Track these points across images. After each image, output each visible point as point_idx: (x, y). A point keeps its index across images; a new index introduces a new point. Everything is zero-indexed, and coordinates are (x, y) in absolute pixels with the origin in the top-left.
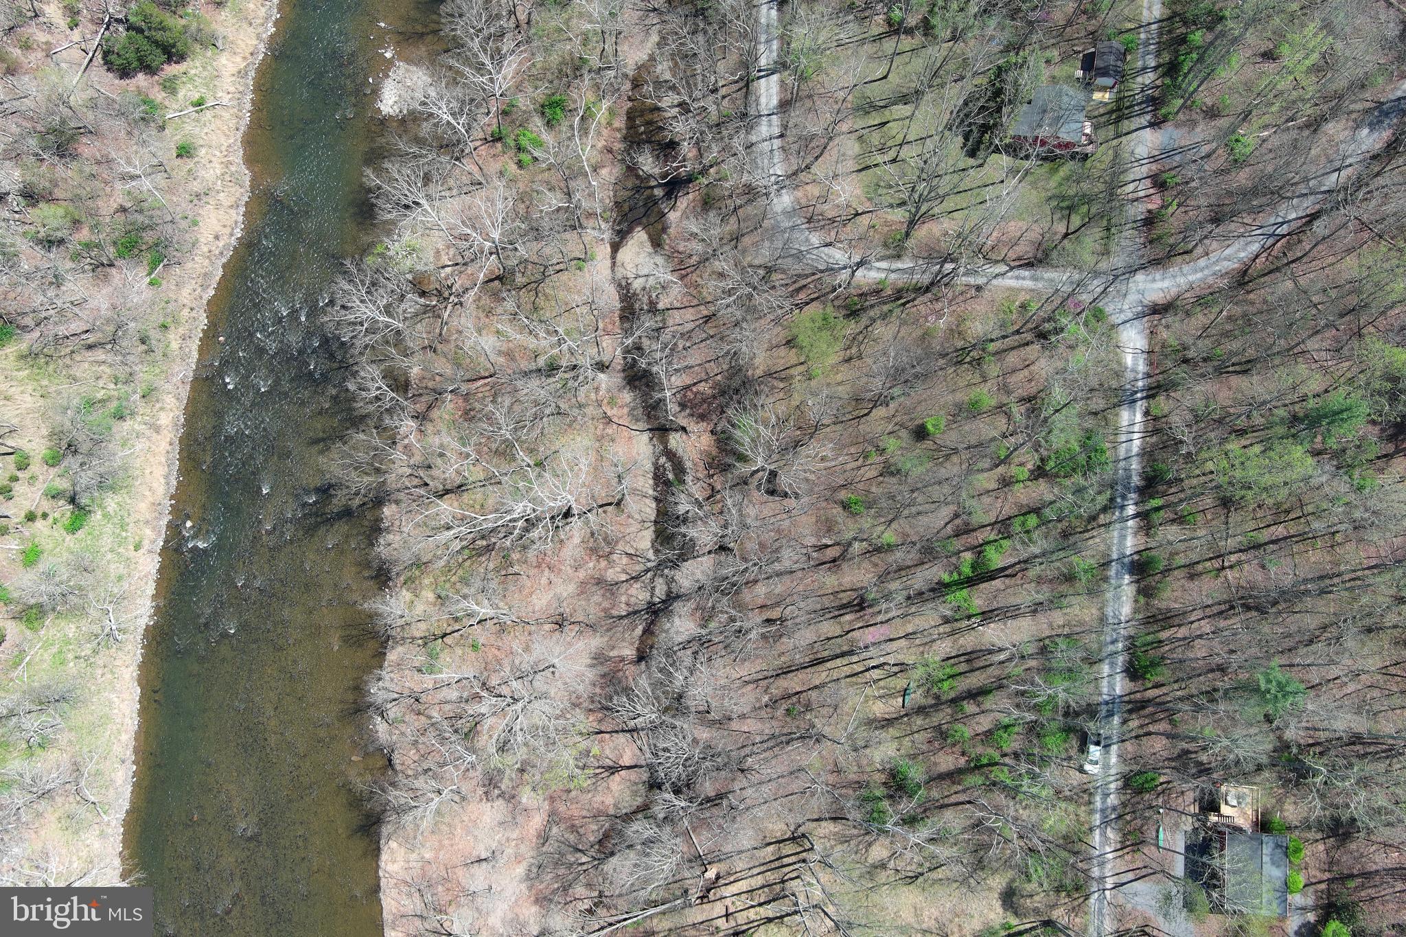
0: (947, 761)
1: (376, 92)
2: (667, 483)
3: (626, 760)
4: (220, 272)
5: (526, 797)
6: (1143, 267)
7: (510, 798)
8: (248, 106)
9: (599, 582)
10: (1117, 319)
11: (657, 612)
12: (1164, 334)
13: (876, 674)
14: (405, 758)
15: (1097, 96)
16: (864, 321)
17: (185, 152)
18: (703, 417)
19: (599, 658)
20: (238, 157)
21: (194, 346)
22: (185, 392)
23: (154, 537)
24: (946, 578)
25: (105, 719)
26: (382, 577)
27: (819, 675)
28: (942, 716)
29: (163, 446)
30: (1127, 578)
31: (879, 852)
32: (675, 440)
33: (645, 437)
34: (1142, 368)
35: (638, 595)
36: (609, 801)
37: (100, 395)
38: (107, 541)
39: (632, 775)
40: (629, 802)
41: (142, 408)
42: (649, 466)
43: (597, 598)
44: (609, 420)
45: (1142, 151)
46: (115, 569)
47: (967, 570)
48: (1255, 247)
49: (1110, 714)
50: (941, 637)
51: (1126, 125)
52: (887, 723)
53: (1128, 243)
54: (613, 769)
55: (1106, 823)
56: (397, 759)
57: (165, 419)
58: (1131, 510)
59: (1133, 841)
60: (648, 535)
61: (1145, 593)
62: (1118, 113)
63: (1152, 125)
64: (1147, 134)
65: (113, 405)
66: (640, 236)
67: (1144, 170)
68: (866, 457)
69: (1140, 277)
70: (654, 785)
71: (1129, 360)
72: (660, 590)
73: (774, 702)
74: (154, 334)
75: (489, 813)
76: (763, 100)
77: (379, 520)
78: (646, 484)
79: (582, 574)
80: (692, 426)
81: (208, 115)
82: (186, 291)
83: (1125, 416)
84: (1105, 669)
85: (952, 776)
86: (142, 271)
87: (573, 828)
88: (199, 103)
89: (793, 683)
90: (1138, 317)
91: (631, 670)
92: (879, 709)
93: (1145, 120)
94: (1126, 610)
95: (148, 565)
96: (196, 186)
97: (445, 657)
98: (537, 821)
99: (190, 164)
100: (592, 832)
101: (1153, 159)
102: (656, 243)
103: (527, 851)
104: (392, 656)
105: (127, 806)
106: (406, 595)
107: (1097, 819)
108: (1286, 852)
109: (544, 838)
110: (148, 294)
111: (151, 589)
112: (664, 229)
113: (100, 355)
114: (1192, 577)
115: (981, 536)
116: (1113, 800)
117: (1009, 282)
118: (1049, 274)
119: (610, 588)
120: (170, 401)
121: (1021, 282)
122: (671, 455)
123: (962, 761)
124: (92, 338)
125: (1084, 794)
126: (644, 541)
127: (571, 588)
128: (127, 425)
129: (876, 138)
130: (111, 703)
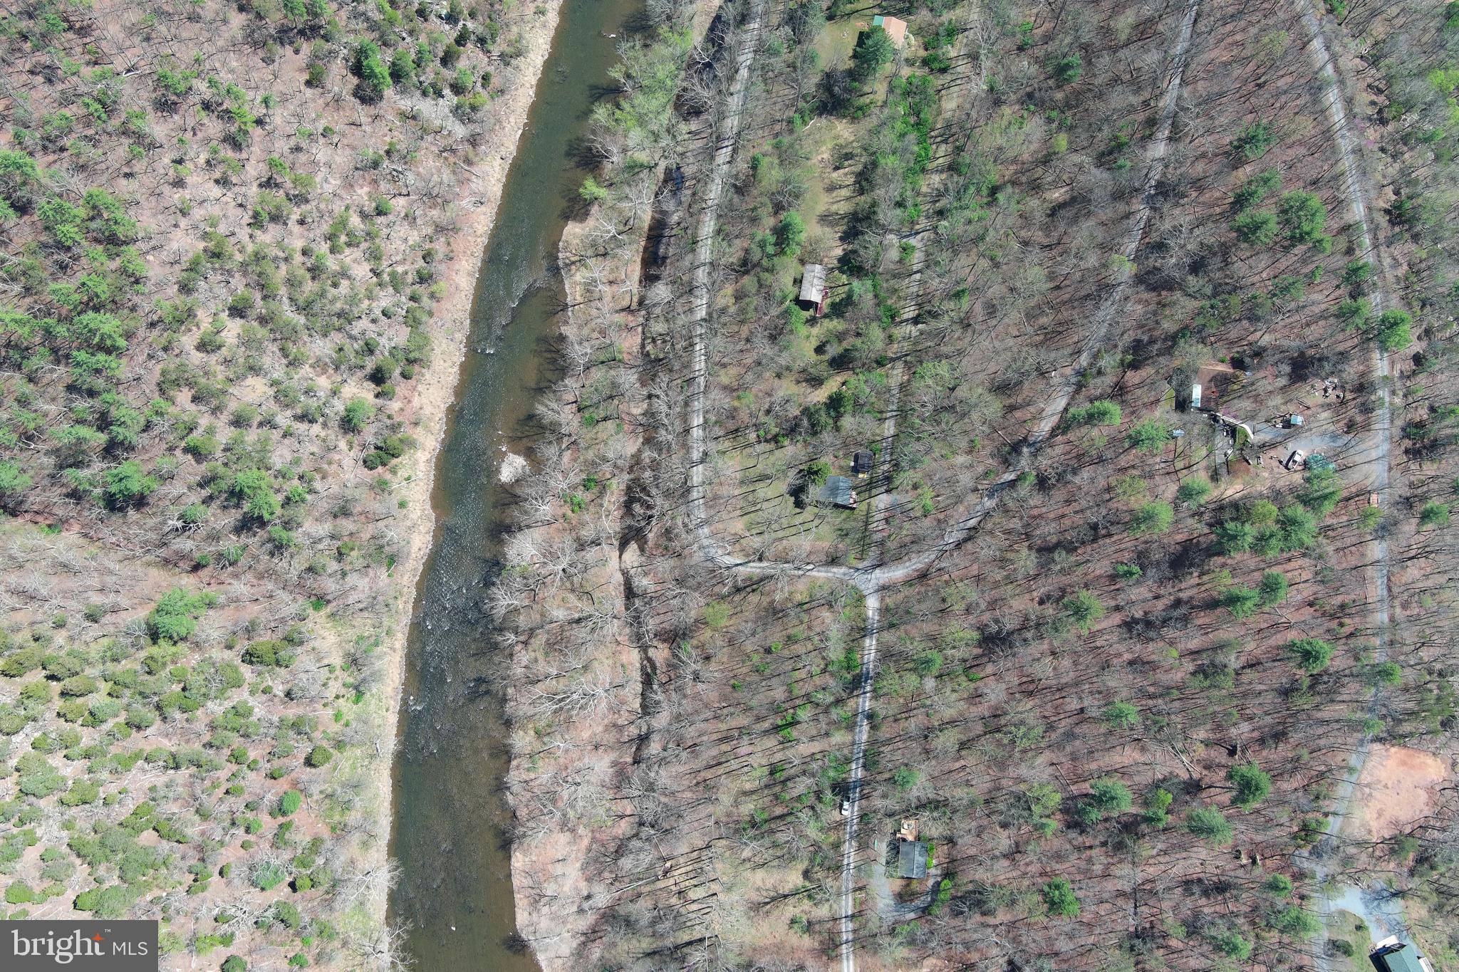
0: (779, 811)
1: (498, 471)
2: (648, 674)
3: (628, 813)
4: (421, 568)
5: (581, 830)
6: (879, 566)
7: (572, 831)
8: (432, 478)
9: (615, 725)
10: (865, 593)
11: (643, 739)
12: (888, 600)
13: (746, 769)
14: (522, 813)
15: (861, 476)
16: (743, 594)
17: (402, 505)
18: (665, 641)
19: (614, 764)
20: (428, 506)
21: (410, 606)
22: (407, 630)
23: (395, 705)
24: (780, 722)
25: (376, 796)
26: (508, 723)
27: (721, 770)
28: (777, 789)
29: (398, 659)
30: (865, 722)
31: (747, 853)
32: (651, 652)
33: (637, 650)
34: (877, 618)
35: (633, 731)
36: (620, 832)
37: (366, 634)
38: (372, 707)
39: (631, 819)
40: (629, 833)
41: (387, 640)
42: (638, 665)
43: (614, 733)
44: (618, 643)
45: (882, 506)
46: (378, 721)
47: (789, 719)
48: (933, 557)
49: (855, 787)
50: (779, 751)
51: (874, 492)
52: (753, 792)
53: (873, 553)
54: (622, 817)
55: (851, 838)
56: (518, 814)
57: (398, 645)
58: (868, 688)
59: (863, 846)
60: (638, 700)
61: (874, 728)
62: (871, 485)
63: (887, 491)
64: (884, 496)
65: (372, 640)
66: (633, 546)
67: (882, 516)
68: (743, 662)
69: (877, 571)
70: (641, 824)
71: (870, 613)
72: (644, 729)
73: (698, 784)
74: (391, 601)
75: (563, 838)
76: (695, 478)
77: (505, 695)
78: (637, 676)
79: (606, 721)
80: (660, 646)
81: (413, 484)
82: (406, 578)
83: (867, 642)
84: (854, 766)
85: (782, 817)
86: (384, 569)
87: (603, 845)
88: (408, 479)
89: (708, 774)
90: (876, 591)
91: (630, 769)
92: (748, 786)
93: (883, 489)
94: (865, 737)
95: (393, 719)
96: (409, 523)
97: (540, 763)
98: (586, 842)
99: (405, 511)
100: (612, 847)
101: (887, 509)
102: (642, 550)
103: (581, 856)
104: (514, 763)
105: (388, 837)
106: (521, 733)
107: (847, 836)
108: (927, 851)
109: (589, 850)
110: (387, 581)
111: (394, 731)
112: (646, 542)
113: (366, 614)
114: (896, 720)
115: (798, 702)
116: (855, 827)
117: (814, 573)
118: (835, 570)
119: (619, 728)
120: (400, 635)
121: (821, 574)
122: (649, 660)
123: (785, 811)
124: (361, 606)
125: (841, 825)
126: (636, 704)
127: (601, 729)
128: (379, 649)
129: (750, 498)
130: (378, 788)
